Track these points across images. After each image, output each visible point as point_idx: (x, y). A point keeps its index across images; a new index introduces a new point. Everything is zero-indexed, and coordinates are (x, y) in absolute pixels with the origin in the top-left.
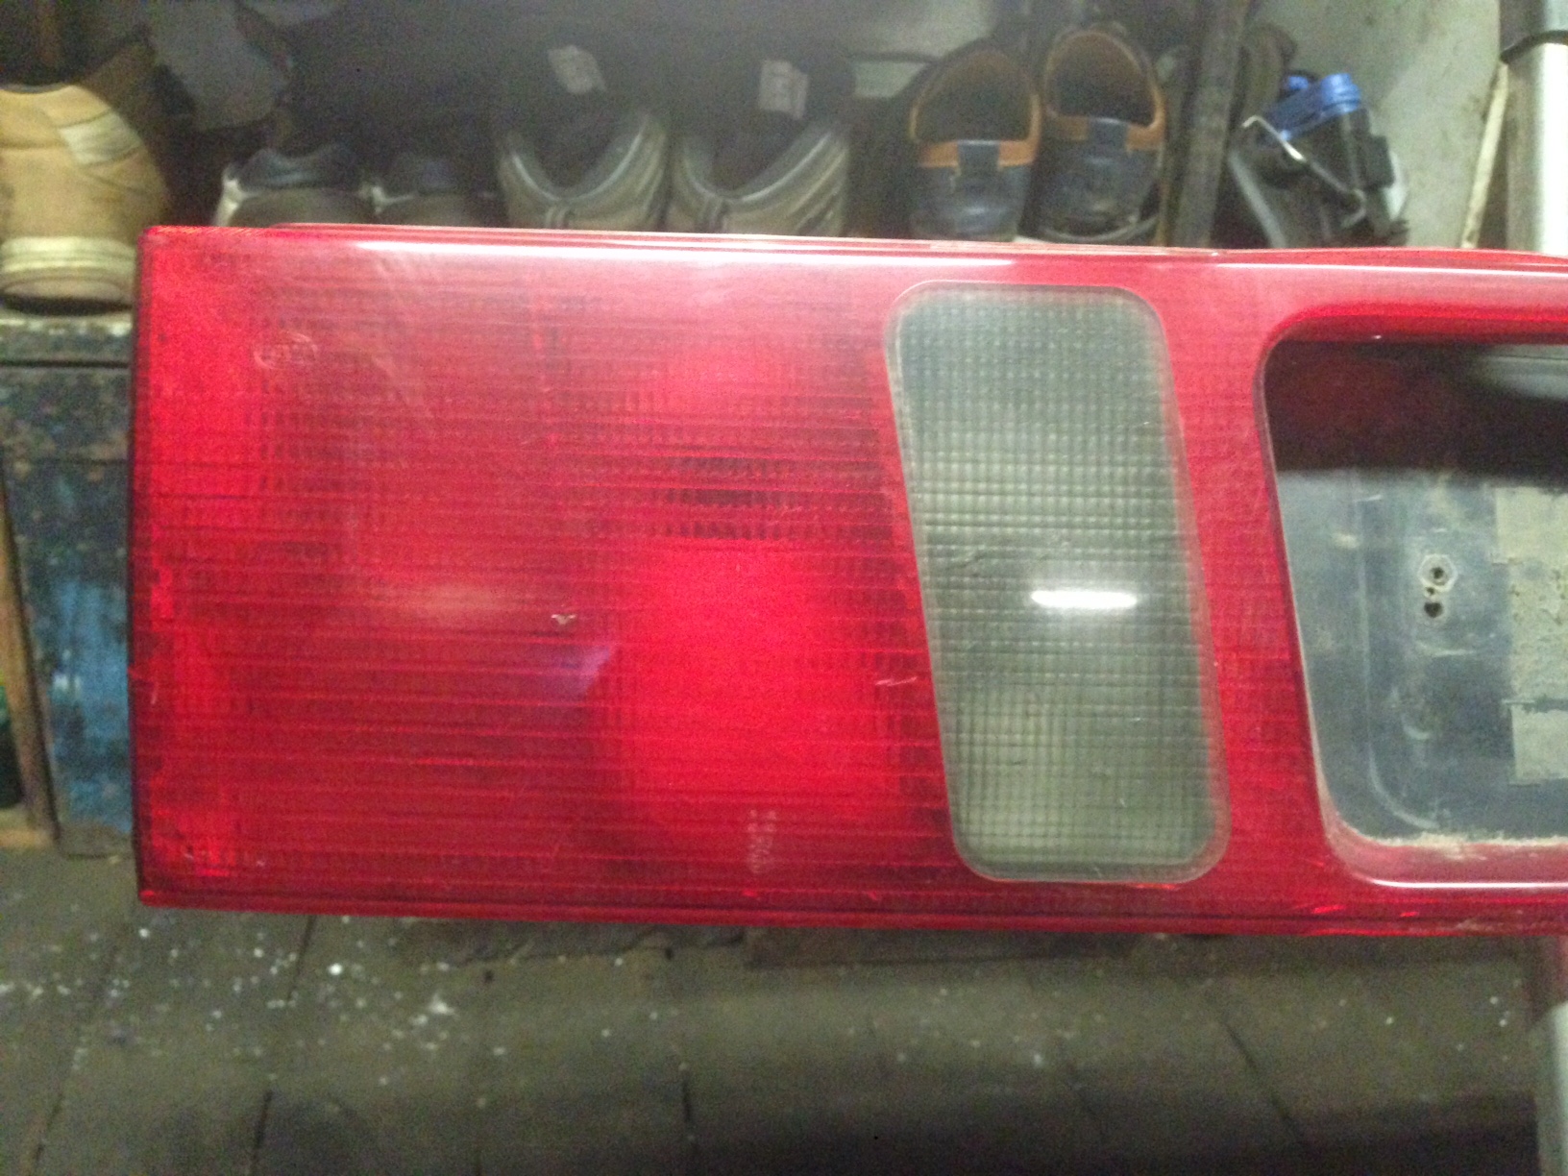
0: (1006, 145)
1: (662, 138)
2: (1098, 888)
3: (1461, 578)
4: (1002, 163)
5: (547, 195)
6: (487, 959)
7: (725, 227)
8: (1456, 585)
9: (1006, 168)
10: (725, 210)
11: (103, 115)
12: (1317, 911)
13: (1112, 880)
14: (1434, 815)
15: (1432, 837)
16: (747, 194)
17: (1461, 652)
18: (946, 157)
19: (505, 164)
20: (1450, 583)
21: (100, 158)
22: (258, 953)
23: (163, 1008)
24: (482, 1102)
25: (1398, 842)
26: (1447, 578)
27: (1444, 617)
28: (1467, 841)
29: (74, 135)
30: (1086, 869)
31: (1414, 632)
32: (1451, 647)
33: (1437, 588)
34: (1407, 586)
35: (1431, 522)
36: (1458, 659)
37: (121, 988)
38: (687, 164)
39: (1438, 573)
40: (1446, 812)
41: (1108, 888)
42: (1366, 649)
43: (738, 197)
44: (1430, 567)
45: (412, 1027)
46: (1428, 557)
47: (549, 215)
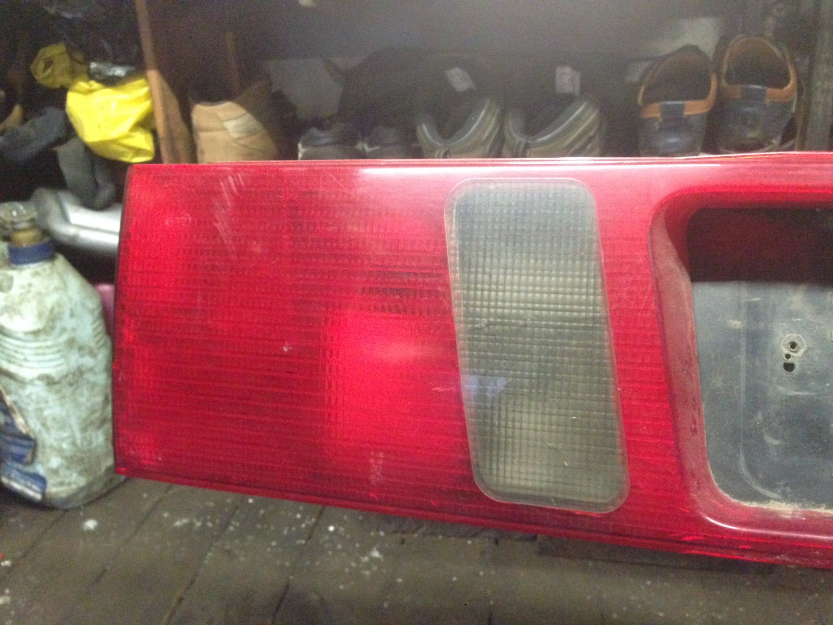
0: (688, 103)
1: (497, 111)
2: (553, 511)
3: (809, 349)
4: (686, 113)
5: (438, 144)
6: (403, 532)
7: (528, 154)
8: (806, 352)
9: (689, 116)
10: (527, 146)
11: (244, 115)
12: (688, 539)
13: (564, 508)
14: (779, 491)
15: (777, 503)
16: (538, 138)
17: (806, 393)
18: (654, 112)
19: (418, 129)
20: (802, 351)
21: (243, 135)
22: (299, 516)
23: (250, 538)
24: (386, 605)
25: (754, 505)
26: (800, 348)
27: (796, 371)
28: (800, 508)
29: (230, 125)
30: (548, 500)
31: (775, 379)
32: (800, 390)
33: (792, 354)
34: (773, 352)
35: (791, 315)
36: (803, 398)
37: (235, 526)
38: (510, 123)
39: (793, 345)
40: (788, 489)
41: (559, 512)
42: (743, 389)
43: (535, 139)
44: (788, 341)
45: (360, 562)
46: (788, 335)
47: (437, 153)
